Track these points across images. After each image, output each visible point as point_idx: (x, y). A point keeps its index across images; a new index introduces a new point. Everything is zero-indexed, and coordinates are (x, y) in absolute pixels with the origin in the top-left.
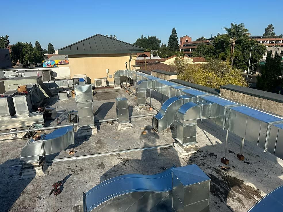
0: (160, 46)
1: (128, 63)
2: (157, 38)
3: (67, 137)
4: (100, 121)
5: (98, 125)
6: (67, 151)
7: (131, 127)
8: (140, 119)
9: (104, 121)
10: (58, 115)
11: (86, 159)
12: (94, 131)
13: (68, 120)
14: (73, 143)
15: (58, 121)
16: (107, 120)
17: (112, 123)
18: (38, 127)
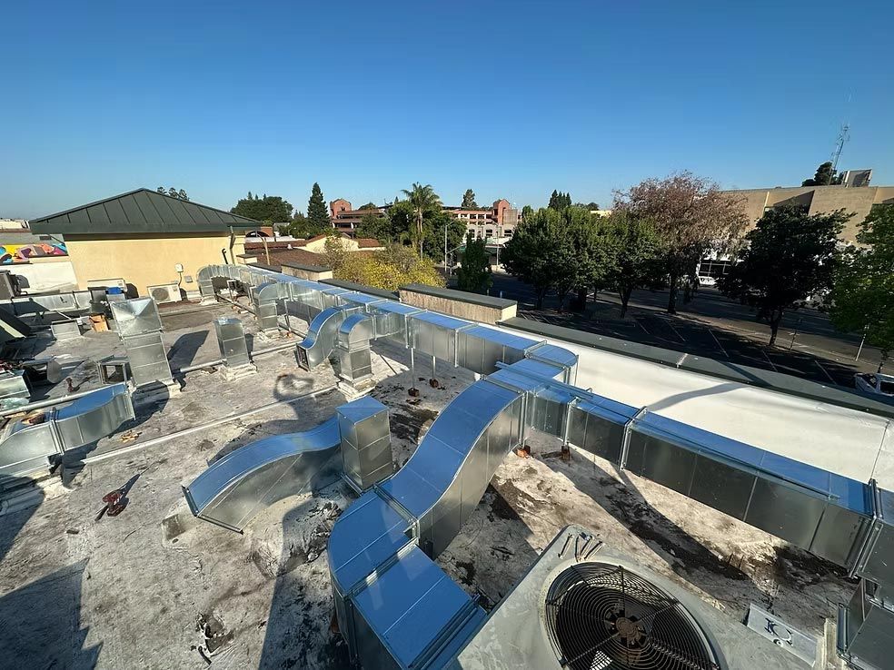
0: (292, 215)
1: (228, 250)
2: (283, 200)
3: (116, 406)
4: (182, 370)
5: (179, 377)
6: (117, 437)
7: (254, 372)
8: (271, 355)
9: (192, 368)
10: (67, 372)
11: (168, 442)
12: (174, 390)
13: (100, 380)
14: (133, 416)
15: (70, 385)
16: (200, 366)
17: (213, 369)
18: (14, 404)
